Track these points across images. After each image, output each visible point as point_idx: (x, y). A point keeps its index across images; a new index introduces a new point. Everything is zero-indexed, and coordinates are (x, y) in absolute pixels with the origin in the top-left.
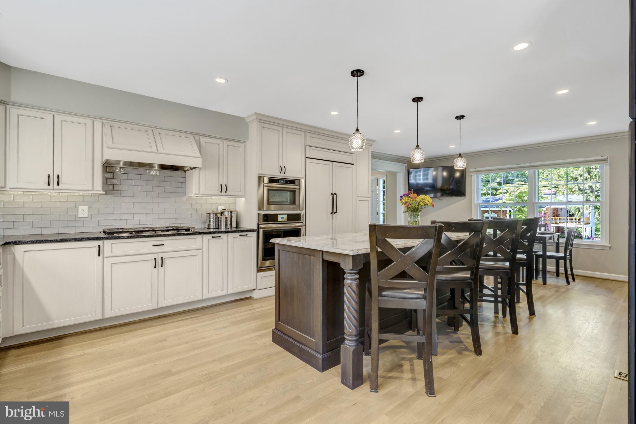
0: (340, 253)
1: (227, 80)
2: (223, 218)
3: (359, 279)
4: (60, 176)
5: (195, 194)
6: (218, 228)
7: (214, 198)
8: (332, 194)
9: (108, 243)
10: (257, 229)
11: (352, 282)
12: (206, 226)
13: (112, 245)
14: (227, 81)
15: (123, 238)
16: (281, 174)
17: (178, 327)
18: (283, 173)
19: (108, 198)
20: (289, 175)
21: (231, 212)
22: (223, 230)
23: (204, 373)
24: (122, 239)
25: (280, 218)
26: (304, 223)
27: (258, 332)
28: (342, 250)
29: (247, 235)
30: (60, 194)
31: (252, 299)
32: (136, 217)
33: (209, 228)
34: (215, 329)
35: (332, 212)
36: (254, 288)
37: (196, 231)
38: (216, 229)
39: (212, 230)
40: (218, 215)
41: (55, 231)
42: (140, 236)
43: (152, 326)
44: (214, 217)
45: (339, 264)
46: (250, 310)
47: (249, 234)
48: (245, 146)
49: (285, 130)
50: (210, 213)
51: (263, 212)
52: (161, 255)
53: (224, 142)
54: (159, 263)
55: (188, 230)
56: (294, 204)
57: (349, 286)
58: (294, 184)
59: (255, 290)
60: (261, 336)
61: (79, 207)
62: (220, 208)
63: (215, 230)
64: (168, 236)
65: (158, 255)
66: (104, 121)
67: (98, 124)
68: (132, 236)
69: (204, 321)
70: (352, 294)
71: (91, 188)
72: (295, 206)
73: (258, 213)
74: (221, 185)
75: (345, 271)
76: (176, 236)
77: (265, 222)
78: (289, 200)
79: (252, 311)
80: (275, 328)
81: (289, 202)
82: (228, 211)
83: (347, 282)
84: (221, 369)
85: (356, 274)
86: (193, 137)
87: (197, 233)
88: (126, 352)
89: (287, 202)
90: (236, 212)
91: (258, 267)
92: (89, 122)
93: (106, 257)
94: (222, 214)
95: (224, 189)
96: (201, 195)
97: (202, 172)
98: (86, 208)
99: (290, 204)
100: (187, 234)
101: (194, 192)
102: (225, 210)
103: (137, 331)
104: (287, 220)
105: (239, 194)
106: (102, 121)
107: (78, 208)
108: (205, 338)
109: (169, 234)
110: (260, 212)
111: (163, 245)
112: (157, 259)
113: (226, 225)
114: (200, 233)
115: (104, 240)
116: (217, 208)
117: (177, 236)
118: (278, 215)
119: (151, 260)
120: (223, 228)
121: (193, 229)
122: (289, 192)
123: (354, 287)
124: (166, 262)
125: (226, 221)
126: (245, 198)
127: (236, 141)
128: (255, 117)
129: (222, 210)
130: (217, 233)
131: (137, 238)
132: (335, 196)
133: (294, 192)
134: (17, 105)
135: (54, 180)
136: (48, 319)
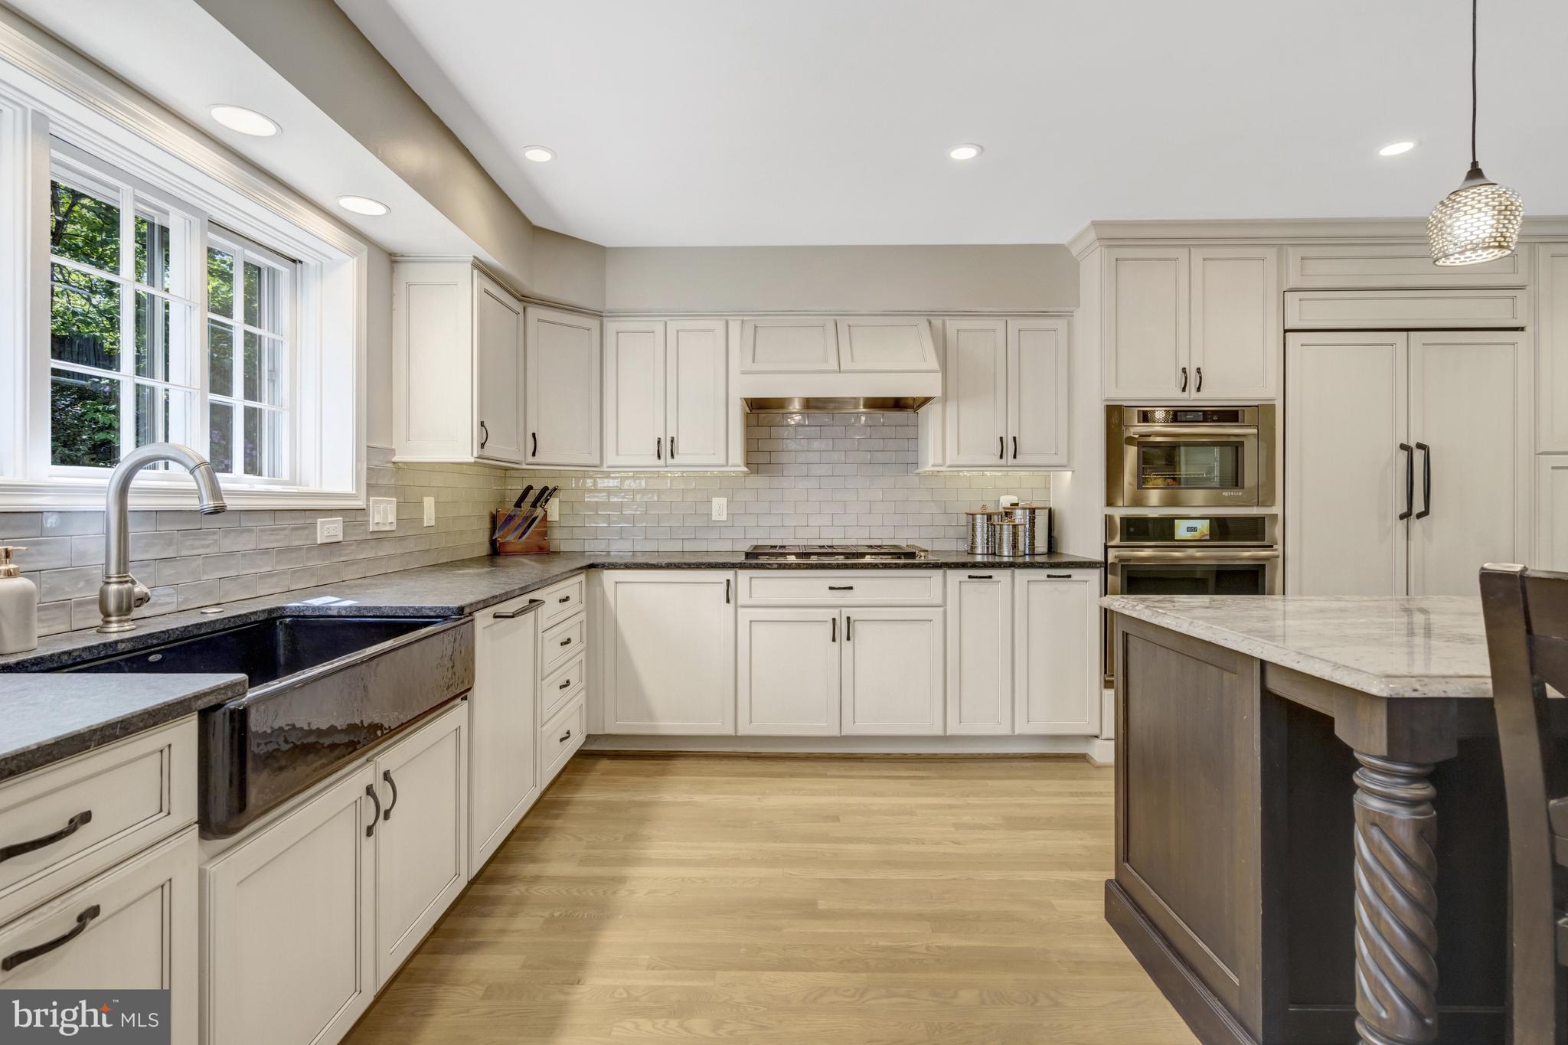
0: (1326, 678)
1: (979, 146)
2: (1005, 527)
3: (1434, 802)
4: (675, 440)
5: (933, 466)
6: (994, 554)
7: (988, 474)
8: (1403, 447)
9: (744, 575)
10: (1103, 560)
11: (1390, 811)
12: (966, 547)
13: (751, 581)
14: (982, 148)
15: (770, 566)
16: (1186, 395)
17: (875, 794)
18: (1194, 390)
19: (759, 481)
20: (1216, 393)
21: (1033, 511)
22: (1006, 559)
23: (883, 943)
24: (768, 569)
25: (1181, 530)
26: (1279, 547)
27: (1071, 870)
28: (1337, 666)
29: (1069, 576)
30: (684, 475)
31: (1088, 762)
32: (814, 521)
33: (972, 552)
34: (957, 826)
35: (1405, 510)
36: (1096, 732)
37: (932, 558)
38: (990, 556)
39: (979, 559)
40: (995, 519)
41: (677, 547)
42: (804, 564)
43: (825, 776)
44: (985, 525)
45: (1329, 721)
46: (1071, 794)
47: (1076, 574)
48: (1069, 325)
49: (1197, 255)
50: (975, 515)
51: (1118, 513)
52: (846, 612)
53: (1009, 322)
54: (843, 630)
55: (912, 555)
56: (1237, 485)
57: (1374, 824)
58: (1237, 421)
59: (1097, 737)
60: (1075, 887)
61: (714, 499)
62: (1006, 501)
63: (988, 558)
64: (862, 568)
65: (841, 611)
66: (745, 318)
67: (735, 327)
68: (788, 564)
69: (937, 795)
70: (1391, 862)
71: (723, 462)
72: (1240, 494)
73: (1106, 515)
74: (1001, 438)
75: (1356, 755)
76: (879, 568)
77: (1128, 540)
78: (1216, 472)
79: (1076, 799)
80: (1116, 880)
81: (1217, 479)
82: (1025, 509)
83: (1367, 803)
84: (928, 948)
85: (1413, 778)
86: (927, 324)
87: (930, 563)
88: (754, 822)
89: (1209, 479)
90: (1047, 511)
91: (1105, 673)
92: (718, 325)
93: (743, 607)
94: (1008, 514)
95: (1009, 449)
96: (949, 467)
97: (951, 409)
98: (724, 501)
99: (1223, 486)
100: (905, 566)
101: (931, 461)
102: (1017, 504)
103: (793, 779)
104: (1208, 537)
105: (1055, 460)
106: (741, 318)
107: (711, 502)
108: (923, 844)
109: (864, 563)
110: (1110, 511)
111: (851, 588)
112: (838, 621)
113: (1015, 546)
114: (937, 566)
115: (736, 569)
116: (999, 501)
117: (882, 568)
118: (1176, 521)
119: (826, 621)
120: (1006, 553)
121: (922, 554)
122: (1217, 450)
123: (1405, 836)
124: (859, 629)
125: (1015, 535)
126: (1073, 471)
127: (1043, 314)
128: (1092, 236)
129: (1009, 506)
130: (982, 567)
131: (796, 569)
132: (1418, 456)
133: (1237, 448)
134: (616, 315)
135: (667, 448)
136: (649, 715)
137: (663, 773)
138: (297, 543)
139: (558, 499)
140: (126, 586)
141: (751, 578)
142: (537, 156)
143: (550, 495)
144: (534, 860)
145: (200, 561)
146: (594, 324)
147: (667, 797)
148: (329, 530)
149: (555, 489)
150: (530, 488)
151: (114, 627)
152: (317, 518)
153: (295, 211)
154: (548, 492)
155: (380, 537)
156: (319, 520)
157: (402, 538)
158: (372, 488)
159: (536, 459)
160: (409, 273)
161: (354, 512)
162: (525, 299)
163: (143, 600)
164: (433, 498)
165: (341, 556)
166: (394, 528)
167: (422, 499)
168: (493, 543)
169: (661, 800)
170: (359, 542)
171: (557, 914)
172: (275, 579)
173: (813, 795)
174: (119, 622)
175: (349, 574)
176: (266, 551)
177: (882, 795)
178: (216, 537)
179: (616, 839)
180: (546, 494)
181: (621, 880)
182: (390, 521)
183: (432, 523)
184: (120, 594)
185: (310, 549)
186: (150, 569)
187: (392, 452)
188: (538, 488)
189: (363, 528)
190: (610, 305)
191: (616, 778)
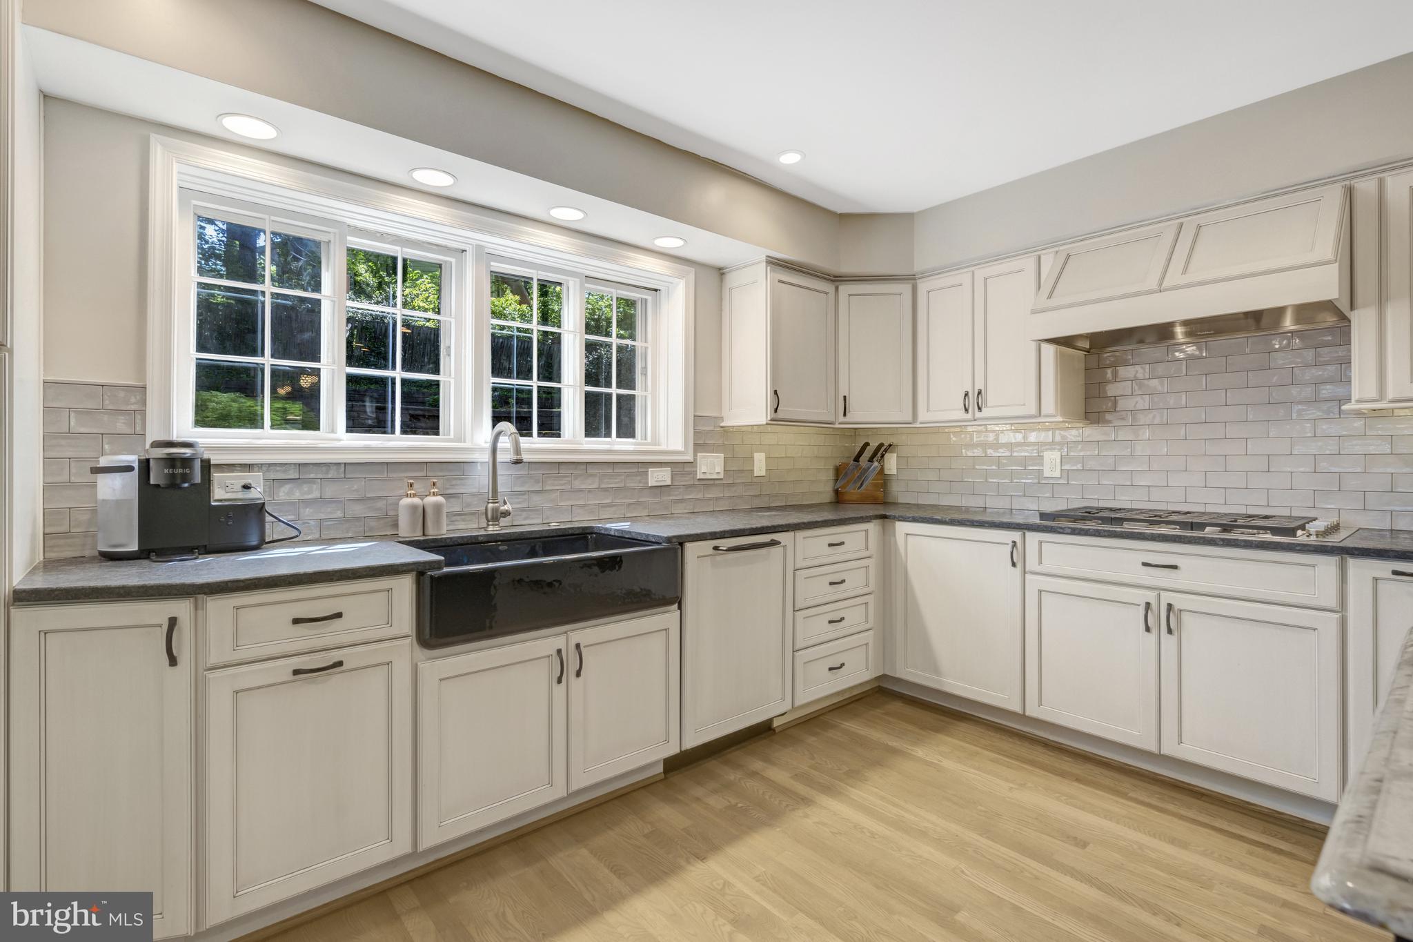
9: (1033, 538)
13: (1040, 546)
15: (1061, 531)
24: (1059, 533)
30: (984, 428)
42: (1105, 531)
52: (1167, 598)
54: (1161, 620)
61: (1045, 454)
65: (1157, 595)
66: (1060, 249)
67: (1048, 261)
68: (1083, 530)
71: (1035, 411)
76: (1218, 544)
87: (1310, 545)
88: (979, 807)
92: (1030, 263)
93: (1031, 573)
98: (1057, 456)
106: (1055, 249)
107: (1043, 456)
109: (1194, 537)
111: (1176, 567)
112: (1153, 607)
114: (1324, 550)
115: (1023, 531)
119: (1136, 605)
124: (1186, 622)
134: (926, 274)
135: (975, 400)
136: (936, 670)
137: (937, 730)
138: (632, 485)
139: (895, 455)
140: (496, 505)
141: (1041, 542)
142: (789, 159)
143: (886, 451)
144: (767, 760)
145: (558, 493)
146: (905, 288)
147: (920, 752)
148: (660, 476)
149: (890, 445)
150: (867, 444)
151: (491, 528)
152: (648, 468)
153: (628, 258)
154: (883, 448)
155: (708, 484)
156: (650, 470)
157: (729, 485)
158: (698, 447)
159: (847, 419)
160: (732, 280)
161: (681, 465)
162: (837, 279)
163: (506, 514)
164: (764, 454)
165: (670, 495)
166: (721, 476)
167: (752, 454)
168: (837, 492)
169: (913, 753)
170: (688, 487)
171: (740, 805)
172: (614, 509)
173: (1082, 809)
174: (493, 525)
175: (678, 509)
176: (606, 490)
177: (1184, 845)
178: (570, 479)
179: (840, 770)
180: (881, 452)
181: (806, 801)
182: (717, 471)
183: (763, 473)
184: (493, 509)
185: (642, 489)
186: (526, 497)
187: (721, 418)
188: (874, 444)
189: (692, 476)
190: (918, 267)
191: (891, 719)
